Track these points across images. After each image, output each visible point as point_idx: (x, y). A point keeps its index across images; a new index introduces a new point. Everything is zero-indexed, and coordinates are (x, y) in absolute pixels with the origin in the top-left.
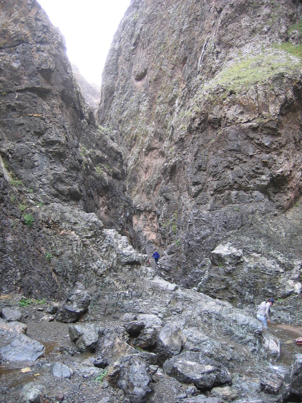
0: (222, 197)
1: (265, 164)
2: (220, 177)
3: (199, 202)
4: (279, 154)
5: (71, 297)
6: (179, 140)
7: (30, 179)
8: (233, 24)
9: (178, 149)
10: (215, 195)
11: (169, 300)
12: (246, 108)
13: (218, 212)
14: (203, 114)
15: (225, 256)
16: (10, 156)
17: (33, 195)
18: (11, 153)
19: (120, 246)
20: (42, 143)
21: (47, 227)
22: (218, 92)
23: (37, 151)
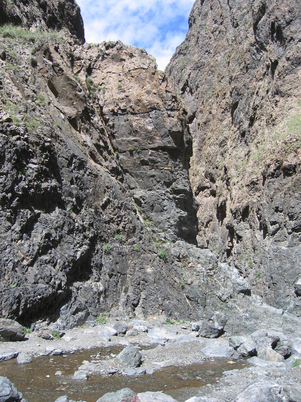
0: (299, 234)
2: (298, 217)
3: (277, 239)
5: (212, 317)
6: (251, 184)
7: (159, 221)
8: (290, 75)
9: (250, 191)
10: (293, 233)
11: (282, 322)
13: (296, 248)
14: (279, 161)
16: (142, 201)
17: (163, 233)
18: (144, 200)
19: (233, 277)
20: (171, 191)
21: (178, 261)
22: (291, 142)
23: (166, 198)
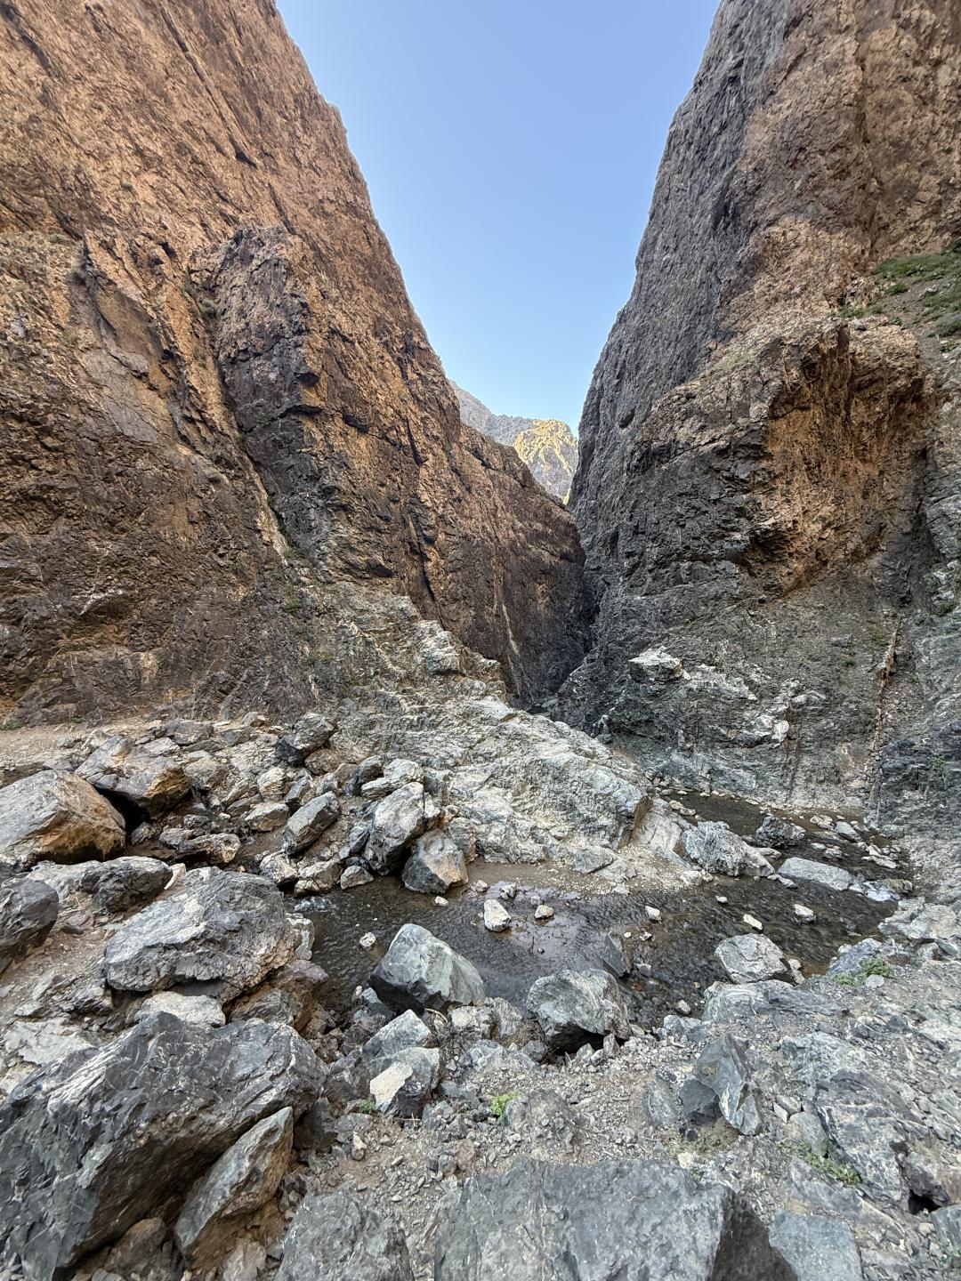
0: (666, 573)
1: (741, 512)
3: (634, 583)
4: (770, 492)
10: (656, 571)
11: (480, 737)
12: (710, 419)
13: (656, 597)
14: (645, 442)
15: (649, 668)
